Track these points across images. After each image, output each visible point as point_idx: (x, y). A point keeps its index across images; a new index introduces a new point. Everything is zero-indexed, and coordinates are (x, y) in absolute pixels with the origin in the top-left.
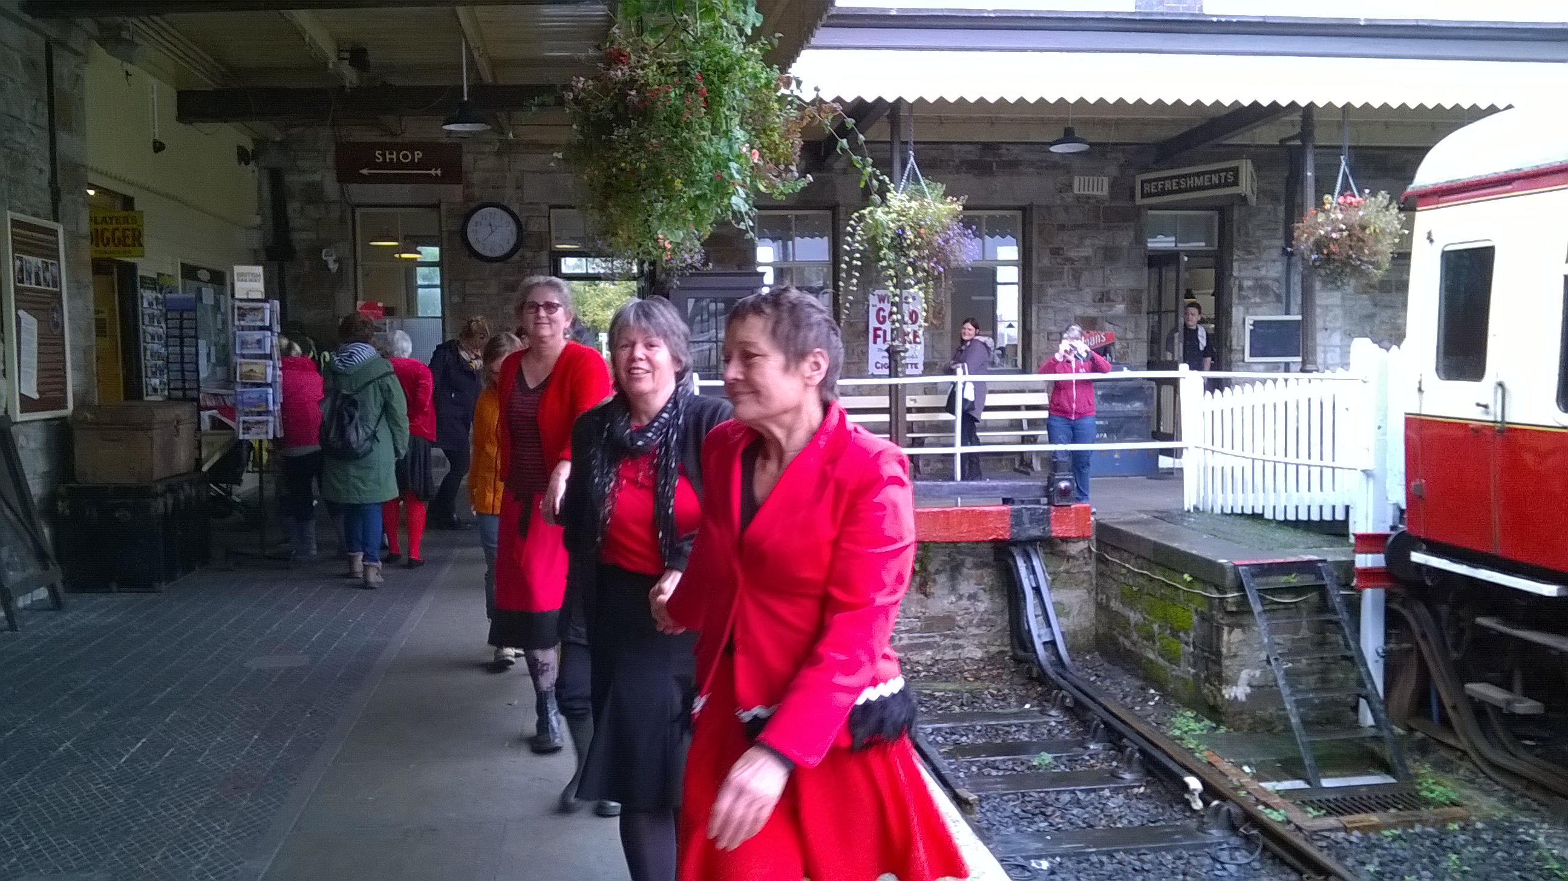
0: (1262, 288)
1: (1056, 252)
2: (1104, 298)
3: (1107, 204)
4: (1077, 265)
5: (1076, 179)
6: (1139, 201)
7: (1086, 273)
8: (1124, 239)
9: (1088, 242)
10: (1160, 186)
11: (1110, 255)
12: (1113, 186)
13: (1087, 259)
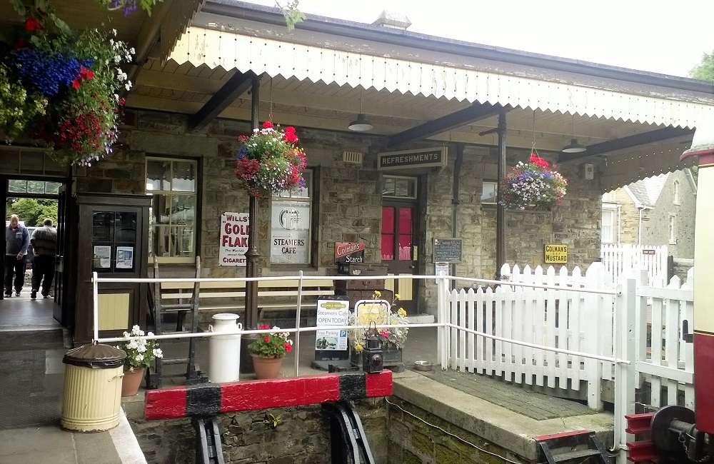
0: (441, 222)
1: (333, 195)
2: (359, 223)
3: (361, 169)
4: (345, 203)
5: (345, 153)
6: (379, 168)
7: (349, 208)
8: (370, 190)
9: (350, 190)
10: (392, 161)
11: (362, 198)
12: (365, 158)
13: (350, 200)
